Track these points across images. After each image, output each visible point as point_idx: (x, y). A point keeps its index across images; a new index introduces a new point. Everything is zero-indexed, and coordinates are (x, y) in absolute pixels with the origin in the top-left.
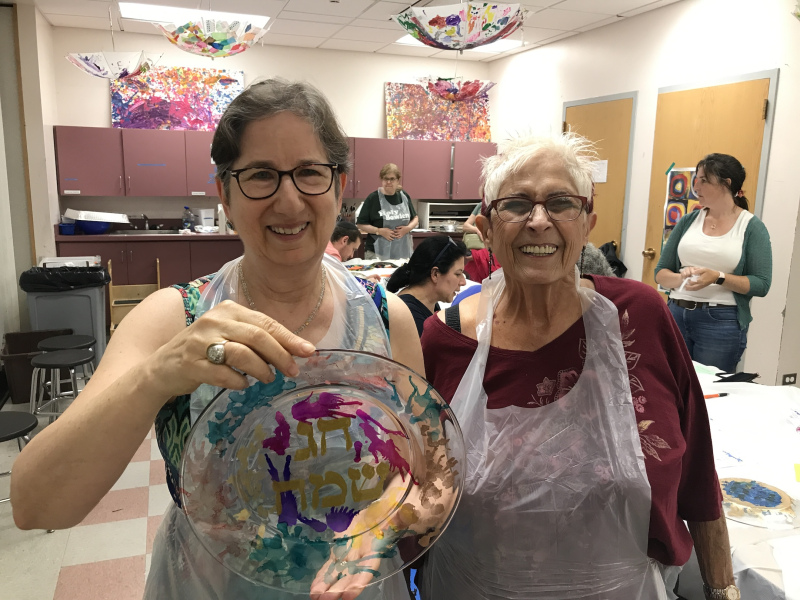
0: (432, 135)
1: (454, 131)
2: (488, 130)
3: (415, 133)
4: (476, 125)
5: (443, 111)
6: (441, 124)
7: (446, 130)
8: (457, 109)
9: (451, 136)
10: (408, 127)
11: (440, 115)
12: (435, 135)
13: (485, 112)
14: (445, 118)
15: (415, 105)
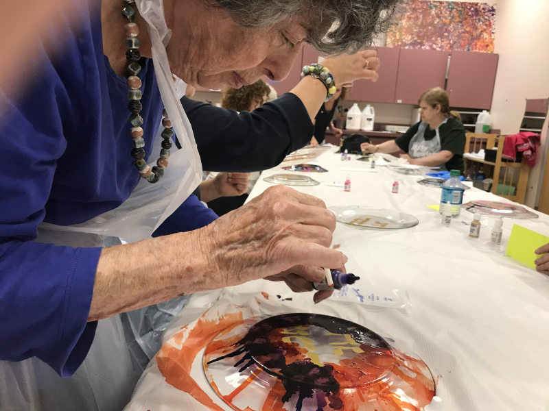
0: (431, 46)
1: (455, 43)
2: (492, 43)
3: (414, 44)
4: (479, 37)
5: (444, 24)
6: (442, 36)
7: (446, 42)
8: (460, 22)
9: (451, 47)
10: (408, 38)
11: (441, 28)
12: (434, 46)
13: (490, 25)
14: (447, 31)
15: (417, 18)
